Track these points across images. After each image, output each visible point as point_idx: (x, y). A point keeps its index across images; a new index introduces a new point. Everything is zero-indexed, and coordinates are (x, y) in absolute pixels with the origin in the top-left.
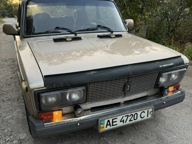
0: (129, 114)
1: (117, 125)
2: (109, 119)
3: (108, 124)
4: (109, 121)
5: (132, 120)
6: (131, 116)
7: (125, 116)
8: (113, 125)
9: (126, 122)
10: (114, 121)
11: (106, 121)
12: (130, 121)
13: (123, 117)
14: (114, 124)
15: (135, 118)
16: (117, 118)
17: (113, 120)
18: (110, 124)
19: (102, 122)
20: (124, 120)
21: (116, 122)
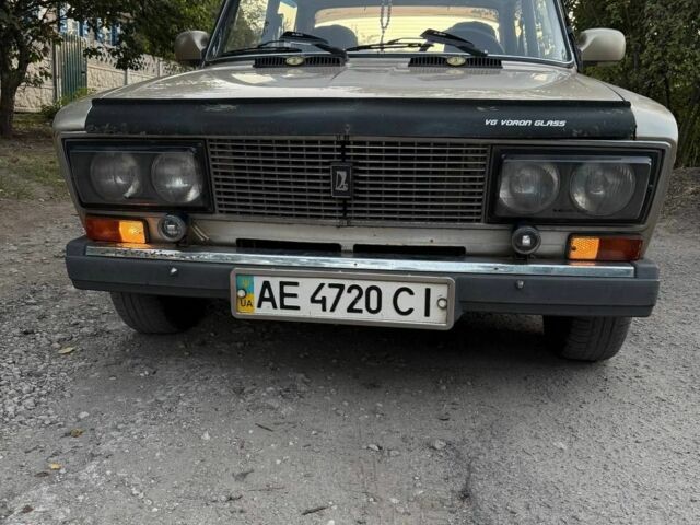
0: (347, 284)
2: (267, 279)
5: (360, 311)
6: (355, 292)
7: (331, 286)
8: (283, 306)
9: (333, 310)
11: (258, 283)
12: (351, 309)
13: (322, 285)
15: (373, 306)
18: (271, 299)
19: (244, 282)
21: (295, 296)
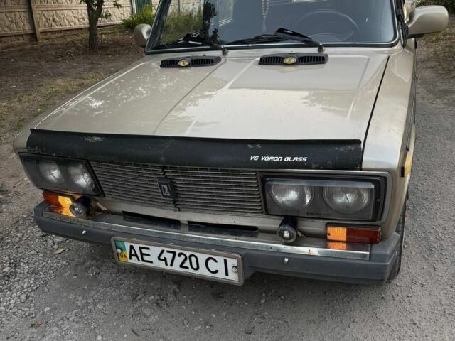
0: (178, 252)
1: (151, 262)
2: (132, 244)
3: (133, 253)
4: (132, 248)
5: (187, 268)
6: (183, 257)
7: (168, 252)
8: (143, 260)
9: (171, 265)
10: (144, 251)
11: (127, 246)
12: (182, 266)
13: (163, 251)
14: (146, 258)
15: (195, 266)
16: (148, 249)
17: (141, 248)
18: (136, 255)
19: (120, 245)
20: (165, 258)
21: (149, 255)
